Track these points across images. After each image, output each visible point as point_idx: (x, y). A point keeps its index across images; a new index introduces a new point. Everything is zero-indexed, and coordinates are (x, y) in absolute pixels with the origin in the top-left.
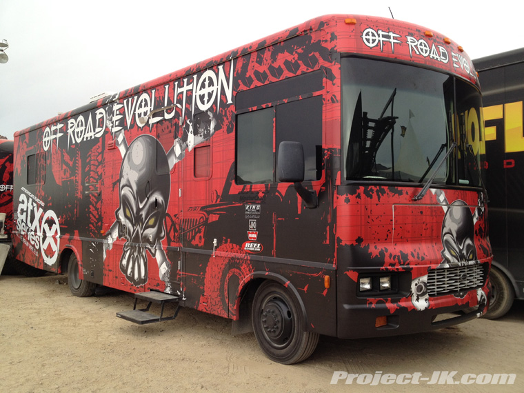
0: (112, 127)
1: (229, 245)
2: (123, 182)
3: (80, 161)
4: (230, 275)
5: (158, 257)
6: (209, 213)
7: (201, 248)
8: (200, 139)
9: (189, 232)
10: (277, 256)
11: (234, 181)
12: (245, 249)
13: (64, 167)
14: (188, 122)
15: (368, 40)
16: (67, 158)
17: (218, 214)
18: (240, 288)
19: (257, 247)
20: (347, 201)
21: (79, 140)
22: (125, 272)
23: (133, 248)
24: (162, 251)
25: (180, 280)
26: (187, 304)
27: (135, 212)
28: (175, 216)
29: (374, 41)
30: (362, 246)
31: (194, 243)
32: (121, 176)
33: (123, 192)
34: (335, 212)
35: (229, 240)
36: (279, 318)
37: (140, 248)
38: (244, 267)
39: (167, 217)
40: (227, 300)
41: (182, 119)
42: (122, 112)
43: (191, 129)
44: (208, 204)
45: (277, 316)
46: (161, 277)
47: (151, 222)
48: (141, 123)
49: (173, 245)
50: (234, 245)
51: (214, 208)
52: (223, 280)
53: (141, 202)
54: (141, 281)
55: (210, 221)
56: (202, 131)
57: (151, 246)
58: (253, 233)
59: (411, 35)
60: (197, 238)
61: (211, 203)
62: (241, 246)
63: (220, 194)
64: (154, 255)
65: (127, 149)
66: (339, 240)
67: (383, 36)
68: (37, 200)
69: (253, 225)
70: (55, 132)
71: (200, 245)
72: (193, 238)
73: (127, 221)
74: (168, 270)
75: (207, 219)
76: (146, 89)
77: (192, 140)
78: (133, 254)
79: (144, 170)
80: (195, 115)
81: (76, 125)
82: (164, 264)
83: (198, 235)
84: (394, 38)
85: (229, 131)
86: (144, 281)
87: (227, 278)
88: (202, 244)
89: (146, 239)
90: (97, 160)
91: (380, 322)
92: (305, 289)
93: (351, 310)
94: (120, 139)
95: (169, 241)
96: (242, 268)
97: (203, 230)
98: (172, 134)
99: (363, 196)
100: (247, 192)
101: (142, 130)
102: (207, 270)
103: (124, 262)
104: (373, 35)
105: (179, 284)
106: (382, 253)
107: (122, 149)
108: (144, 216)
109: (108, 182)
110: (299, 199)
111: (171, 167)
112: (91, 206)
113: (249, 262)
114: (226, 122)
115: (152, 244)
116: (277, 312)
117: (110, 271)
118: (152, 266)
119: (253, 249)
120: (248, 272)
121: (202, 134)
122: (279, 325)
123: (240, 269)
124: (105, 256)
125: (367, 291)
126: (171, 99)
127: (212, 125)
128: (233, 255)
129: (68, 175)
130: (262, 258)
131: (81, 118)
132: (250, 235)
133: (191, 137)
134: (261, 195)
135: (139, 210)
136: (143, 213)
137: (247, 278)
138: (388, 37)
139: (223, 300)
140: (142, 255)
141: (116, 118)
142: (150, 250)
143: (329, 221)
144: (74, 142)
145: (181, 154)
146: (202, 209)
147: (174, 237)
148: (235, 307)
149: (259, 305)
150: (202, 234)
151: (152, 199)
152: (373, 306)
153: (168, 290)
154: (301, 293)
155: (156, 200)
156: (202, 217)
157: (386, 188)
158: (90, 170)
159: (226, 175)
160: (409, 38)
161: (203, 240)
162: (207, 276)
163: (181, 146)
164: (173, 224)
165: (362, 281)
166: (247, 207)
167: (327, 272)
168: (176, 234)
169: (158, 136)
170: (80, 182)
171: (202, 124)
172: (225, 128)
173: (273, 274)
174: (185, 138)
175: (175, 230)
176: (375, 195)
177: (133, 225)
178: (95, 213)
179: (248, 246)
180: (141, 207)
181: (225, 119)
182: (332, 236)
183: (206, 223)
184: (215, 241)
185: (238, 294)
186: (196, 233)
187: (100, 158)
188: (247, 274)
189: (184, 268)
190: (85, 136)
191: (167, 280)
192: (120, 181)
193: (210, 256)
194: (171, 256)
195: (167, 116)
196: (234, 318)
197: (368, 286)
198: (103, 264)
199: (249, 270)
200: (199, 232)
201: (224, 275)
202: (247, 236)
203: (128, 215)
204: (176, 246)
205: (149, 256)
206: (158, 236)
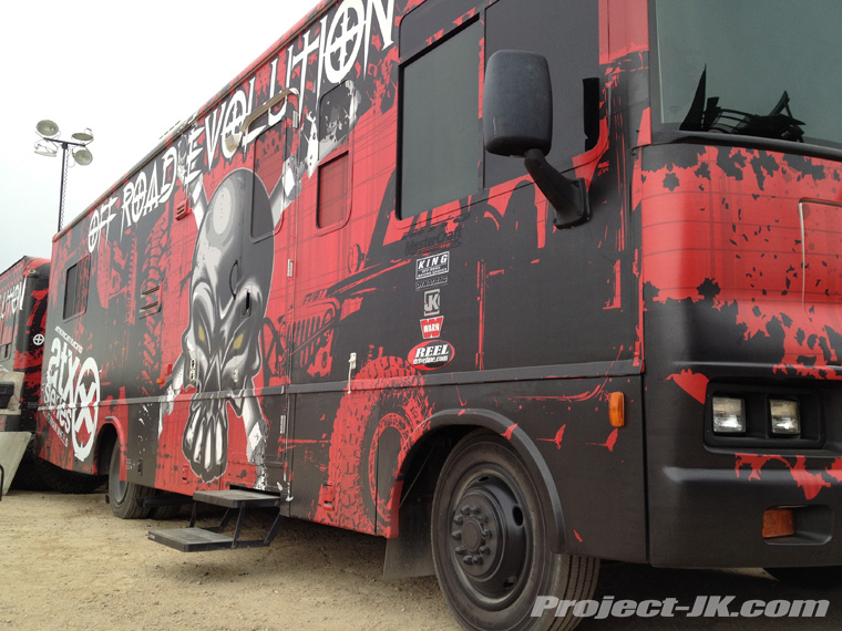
0: (186, 175)
1: (381, 360)
2: (197, 274)
3: (136, 254)
4: (382, 430)
5: (247, 414)
6: (342, 298)
7: (325, 379)
8: (329, 145)
9: (304, 347)
10: (487, 367)
11: (393, 213)
12: (415, 362)
13: (114, 273)
14: (309, 118)
16: (118, 252)
17: (360, 296)
18: (402, 456)
19: (441, 353)
20: (671, 182)
21: (136, 218)
22: (190, 454)
23: (206, 401)
24: (253, 401)
25: (284, 455)
26: (298, 512)
27: (212, 329)
28: (280, 319)
30: (718, 305)
31: (312, 371)
32: (195, 264)
33: (195, 294)
35: (381, 349)
36: (493, 527)
37: (216, 400)
38: (411, 406)
39: (266, 328)
40: (373, 492)
41: (297, 116)
42: (201, 143)
43: (314, 130)
44: (341, 278)
45: (486, 521)
46: (249, 455)
47: (238, 343)
48: (230, 149)
49: (274, 383)
50: (392, 358)
51: (351, 286)
52: (365, 445)
53: (223, 308)
54: (216, 469)
55: (344, 315)
56: (334, 126)
57: (236, 393)
58: (432, 322)
60: (318, 359)
61: (347, 275)
62: (405, 358)
63: (365, 250)
64: (240, 411)
65: (206, 208)
66: (650, 290)
68: (74, 344)
69: (432, 304)
70: (105, 216)
71: (324, 372)
72: (312, 359)
73: (199, 350)
74: (262, 440)
75: (339, 312)
76: (240, 84)
77: (316, 152)
78: (205, 416)
79: (230, 242)
80: (321, 99)
81: (134, 191)
82: (257, 426)
83: (322, 350)
85: (385, 108)
86: (221, 468)
87: (375, 438)
88: (328, 369)
89: (228, 383)
90: (160, 246)
92: (558, 438)
93: (691, 487)
94: (196, 195)
95: (267, 375)
96: (407, 409)
97: (330, 338)
98: (281, 153)
99: (714, 170)
100: (422, 231)
101: (230, 164)
102: (335, 427)
103: (190, 435)
105: (282, 468)
106: (774, 327)
107: (198, 212)
108: (226, 334)
109: (173, 281)
110: (542, 202)
111: (276, 218)
112: (146, 336)
113: (422, 392)
114: (380, 88)
115: (236, 388)
116: (488, 511)
117: (167, 456)
118: (235, 435)
119: (432, 360)
120: (419, 418)
121: (333, 133)
122: (493, 544)
123: (403, 413)
124: (160, 429)
126: (281, 83)
127: (353, 107)
128: (387, 382)
129: (118, 286)
130: (452, 377)
131: (142, 176)
132: (426, 329)
133: (313, 144)
134: (451, 227)
135: (219, 323)
136: (226, 328)
137: (417, 427)
139: (364, 491)
140: (220, 416)
141: (193, 155)
142: (233, 402)
143: (622, 245)
144: (129, 224)
145: (295, 187)
146: (331, 292)
147: (276, 367)
148: (389, 506)
149: (446, 500)
150: (327, 349)
151: (242, 295)
152: (754, 475)
153: (261, 485)
154: (546, 450)
155: (248, 294)
156: (331, 310)
157: (778, 157)
158: (149, 268)
159: (377, 206)
161: (330, 360)
162: (336, 439)
163: (295, 172)
164: (276, 335)
165: (720, 406)
166: (421, 265)
168: (280, 359)
169: (255, 167)
170: (133, 296)
171: (334, 110)
172: (378, 102)
173: (476, 412)
174: (302, 153)
175: (279, 351)
176: (748, 171)
177: (208, 357)
178: (151, 347)
179: (422, 355)
180: (222, 316)
181: (378, 83)
182: (630, 281)
183: (336, 323)
184: (353, 357)
185: (396, 473)
186: (317, 349)
187: (164, 242)
188: (418, 422)
189: (293, 430)
190: (146, 207)
191: (260, 460)
192: (191, 274)
193: (343, 392)
194: (270, 407)
195: (273, 120)
196: (387, 532)
198: (157, 445)
199: (423, 412)
200: (323, 343)
201: (369, 433)
202: (419, 331)
203: (202, 337)
204: (279, 385)
205: (231, 414)
206: (248, 370)
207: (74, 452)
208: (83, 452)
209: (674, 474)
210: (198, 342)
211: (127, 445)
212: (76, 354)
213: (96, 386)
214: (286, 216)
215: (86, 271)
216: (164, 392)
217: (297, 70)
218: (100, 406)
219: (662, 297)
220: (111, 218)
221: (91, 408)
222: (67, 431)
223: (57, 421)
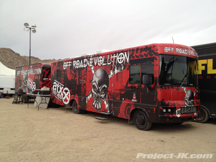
0: (90, 65)
1: (127, 100)
2: (93, 81)
3: (78, 73)
4: (128, 108)
5: (105, 102)
6: (121, 91)
7: (119, 100)
8: (119, 71)
9: (115, 96)
10: (141, 103)
11: (129, 83)
13: (72, 75)
14: (115, 66)
15: (166, 50)
16: (73, 72)
17: (124, 92)
18: (131, 111)
19: (136, 101)
20: (160, 90)
21: (77, 67)
22: (94, 106)
24: (106, 101)
25: (112, 109)
26: (114, 116)
27: (97, 90)
28: (111, 91)
29: (167, 50)
30: (164, 101)
32: (93, 79)
33: (93, 84)
34: (157, 93)
36: (142, 119)
37: (99, 100)
38: (132, 106)
39: (108, 92)
40: (127, 114)
41: (113, 65)
42: (93, 61)
43: (116, 68)
45: (141, 118)
46: (106, 108)
47: (103, 93)
48: (100, 65)
49: (110, 99)
50: (129, 100)
52: (125, 109)
54: (99, 109)
56: (119, 69)
59: (177, 48)
61: (122, 89)
62: (131, 100)
63: (125, 86)
64: (104, 102)
65: (95, 72)
66: (158, 100)
67: (170, 49)
68: (61, 84)
69: (134, 95)
70: (68, 64)
71: (118, 100)
73: (95, 92)
74: (108, 106)
75: (121, 93)
76: (102, 55)
77: (116, 71)
78: (97, 101)
79: (101, 78)
80: (117, 64)
81: (76, 63)
82: (107, 104)
83: (118, 97)
84: (173, 49)
85: (128, 70)
86: (100, 109)
88: (119, 99)
89: (101, 98)
91: (168, 120)
92: (149, 111)
93: (161, 117)
94: (93, 68)
95: (109, 98)
97: (120, 96)
98: (110, 69)
99: (164, 89)
100: (133, 86)
101: (100, 67)
102: (121, 106)
103: (94, 104)
104: (167, 49)
106: (169, 103)
107: (93, 71)
109: (88, 81)
110: (148, 89)
111: (109, 78)
112: (82, 87)
113: (133, 104)
114: (127, 67)
115: (103, 99)
116: (141, 117)
117: (89, 106)
118: (103, 105)
119: (134, 101)
122: (142, 121)
124: (87, 102)
125: (165, 112)
126: (110, 59)
127: (123, 68)
128: (129, 102)
129: (73, 77)
130: (137, 103)
131: (78, 61)
133: (116, 70)
134: (137, 87)
136: (100, 90)
137: (133, 108)
138: (171, 49)
139: (126, 114)
140: (100, 102)
141: (91, 62)
143: (156, 95)
144: (75, 68)
145: (113, 74)
146: (119, 90)
148: (129, 116)
149: (136, 116)
150: (119, 97)
151: (103, 86)
152: (166, 116)
153: (108, 112)
154: (148, 112)
155: (105, 86)
156: (119, 92)
157: (170, 87)
158: (81, 77)
159: (127, 81)
160: (177, 49)
161: (119, 98)
162: (121, 108)
163: (113, 72)
164: (110, 94)
165: (163, 110)
166: (133, 90)
167: (155, 107)
169: (105, 69)
170: (78, 80)
171: (119, 67)
172: (126, 69)
173: (140, 108)
174: (114, 70)
175: (111, 95)
176: (167, 89)
177: (97, 93)
178: (83, 89)
180: (99, 88)
182: (156, 98)
183: (120, 94)
184: (123, 99)
185: (130, 113)
187: (85, 73)
189: (114, 106)
190: (80, 66)
191: (108, 109)
192: (92, 80)
193: (122, 103)
194: (109, 102)
195: (108, 64)
196: (129, 119)
197: (165, 111)
198: (86, 104)
200: (118, 96)
201: (126, 108)
203: (95, 90)
204: (112, 100)
205: (102, 102)
206: (105, 97)
207: (64, 103)
208: (66, 103)
209: (160, 116)
212: (62, 86)
213: (69, 93)
214: (111, 78)
215: (63, 72)
216: (87, 96)
217: (113, 58)
218: (70, 96)
219: (159, 100)
220: (70, 65)
221: (68, 96)
222: (61, 99)
223: (58, 97)
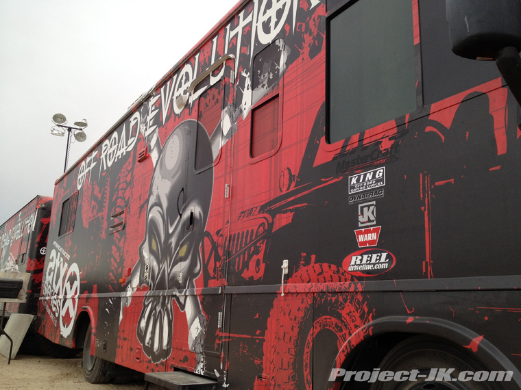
0: (146, 130)
2: (152, 200)
3: (109, 189)
4: (316, 331)
5: (189, 309)
6: (273, 213)
7: (259, 282)
8: (261, 92)
9: (239, 255)
10: (437, 274)
11: (323, 139)
12: (351, 269)
13: (93, 203)
14: (244, 74)
16: (97, 188)
17: (291, 211)
19: (381, 261)
21: (110, 164)
22: (143, 339)
23: (156, 298)
24: (194, 298)
25: (221, 346)
27: (163, 241)
28: (218, 232)
31: (246, 275)
32: (151, 193)
33: (150, 216)
35: (313, 257)
37: (164, 297)
39: (206, 239)
40: (309, 389)
41: (234, 74)
42: (157, 106)
43: (248, 82)
44: (272, 197)
46: (190, 343)
47: (183, 252)
48: (179, 106)
49: (213, 284)
50: (325, 265)
51: (283, 202)
52: (300, 344)
53: (172, 225)
54: (164, 353)
55: (276, 228)
56: (265, 77)
57: (180, 292)
58: (367, 232)
60: (252, 265)
61: (279, 194)
62: (339, 264)
63: (295, 172)
64: (183, 307)
65: (160, 152)
68: (64, 253)
69: (368, 214)
70: (89, 164)
71: (257, 276)
72: (246, 265)
73: (152, 257)
74: (202, 332)
75: (271, 225)
76: (188, 59)
77: (248, 100)
78: (155, 308)
80: (255, 58)
81: (109, 145)
82: (197, 320)
83: (255, 258)
85: (313, 53)
86: (167, 352)
87: (309, 338)
88: (261, 274)
89: (174, 283)
90: (126, 182)
94: (153, 143)
95: (206, 278)
96: (344, 313)
97: (263, 247)
98: (221, 103)
100: (354, 151)
101: (179, 117)
102: (268, 325)
103: (143, 324)
105: (219, 357)
107: (154, 155)
108: (173, 245)
109: (134, 207)
111: (215, 153)
112: (113, 247)
113: (360, 297)
114: (308, 40)
115: (180, 287)
117: (125, 339)
118: (179, 326)
119: (369, 267)
120: (358, 321)
121: (265, 82)
123: (339, 316)
124: (121, 317)
126: (221, 53)
127: (283, 59)
128: (322, 286)
129: (95, 212)
130: (395, 284)
132: (361, 238)
133: (247, 95)
134: (386, 145)
135: (168, 236)
136: (173, 240)
140: (167, 310)
141: (151, 115)
142: (178, 299)
144: (105, 168)
145: (231, 128)
146: (263, 209)
147: (214, 270)
150: (261, 256)
151: (186, 215)
153: (200, 370)
155: (192, 213)
156: (264, 223)
158: (117, 199)
159: (307, 134)
161: (263, 266)
162: (270, 336)
163: (231, 116)
164: (215, 247)
166: (354, 181)
168: (218, 265)
169: (199, 117)
170: (105, 218)
171: (266, 65)
172: (306, 51)
174: (238, 102)
175: (217, 258)
177: (159, 263)
178: (117, 255)
179: (357, 263)
180: (171, 231)
181: (306, 36)
183: (269, 234)
184: (285, 263)
186: (250, 257)
187: (128, 178)
188: (356, 327)
189: (228, 326)
190: (117, 156)
191: (199, 349)
192: (148, 200)
193: (276, 294)
194: (208, 305)
195: (213, 81)
198: (118, 329)
199: (362, 317)
200: (257, 252)
201: (303, 332)
202: (354, 240)
203: (154, 248)
204: (217, 286)
205: (176, 309)
206: (190, 273)
207: (60, 331)
208: (66, 331)
210: (151, 251)
211: (96, 328)
212: (65, 260)
213: (77, 284)
214: (223, 151)
215: (75, 202)
216: (124, 289)
217: (234, 41)
218: (79, 298)
220: (93, 165)
221: (73, 299)
222: (57, 315)
223: (51, 308)
